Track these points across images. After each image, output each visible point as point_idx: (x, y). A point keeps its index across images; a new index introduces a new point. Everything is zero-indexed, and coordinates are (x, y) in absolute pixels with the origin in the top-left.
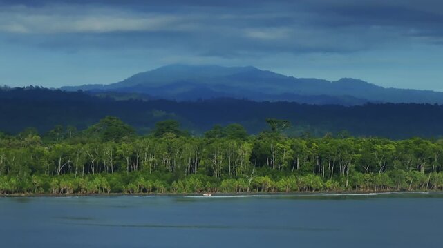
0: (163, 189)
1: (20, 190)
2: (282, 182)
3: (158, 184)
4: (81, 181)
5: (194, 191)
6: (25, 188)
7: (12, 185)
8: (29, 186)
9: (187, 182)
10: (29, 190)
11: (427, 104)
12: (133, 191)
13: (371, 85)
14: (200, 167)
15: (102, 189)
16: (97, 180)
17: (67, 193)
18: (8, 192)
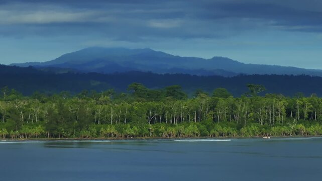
0: (235, 133)
1: (140, 135)
2: (312, 129)
3: (230, 129)
4: (181, 128)
5: (255, 135)
6: (143, 133)
7: (135, 131)
8: (147, 132)
9: (249, 129)
10: (146, 135)
11: (285, 75)
12: (214, 135)
13: (236, 62)
14: (250, 118)
15: (194, 134)
16: (191, 127)
17: (172, 137)
18: (133, 136)
